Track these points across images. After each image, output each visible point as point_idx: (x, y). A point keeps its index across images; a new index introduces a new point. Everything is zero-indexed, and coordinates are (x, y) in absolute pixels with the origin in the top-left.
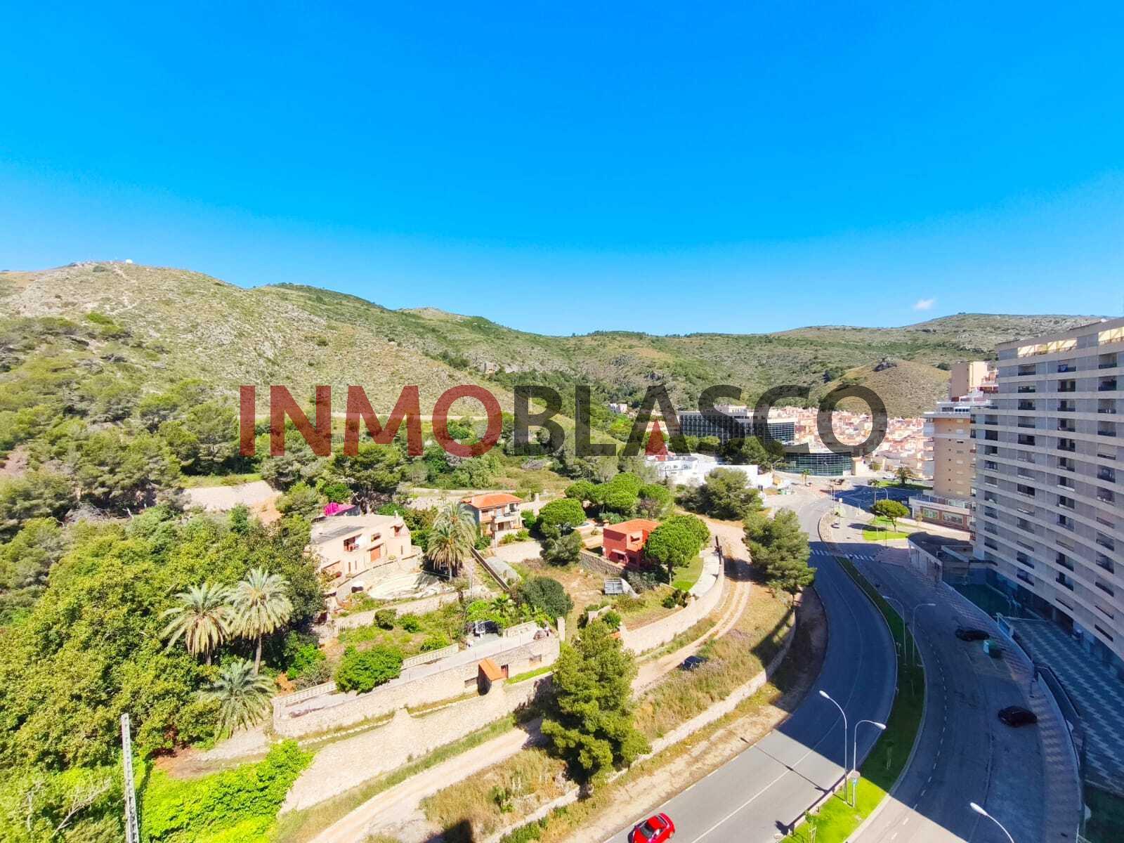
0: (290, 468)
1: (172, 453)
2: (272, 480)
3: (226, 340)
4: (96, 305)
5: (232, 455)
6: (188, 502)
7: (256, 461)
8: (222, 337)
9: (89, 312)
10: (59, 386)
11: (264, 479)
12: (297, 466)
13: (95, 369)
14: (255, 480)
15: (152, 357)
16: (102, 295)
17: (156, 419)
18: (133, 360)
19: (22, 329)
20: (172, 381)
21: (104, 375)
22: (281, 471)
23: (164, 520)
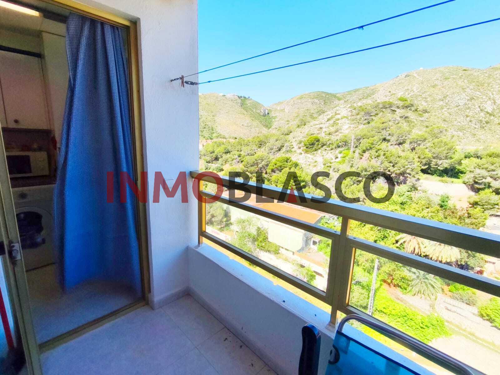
0: (484, 180)
1: (418, 162)
2: (470, 185)
3: (461, 103)
4: (402, 93)
5: (449, 167)
6: (420, 186)
7: (462, 173)
8: (459, 101)
9: (399, 97)
10: (383, 129)
11: (464, 183)
12: (489, 180)
13: (397, 122)
14: (459, 183)
15: (421, 115)
16: (406, 88)
17: (416, 145)
18: (412, 118)
19: (376, 107)
20: (427, 127)
21: (399, 125)
22: (476, 180)
23: (409, 191)
